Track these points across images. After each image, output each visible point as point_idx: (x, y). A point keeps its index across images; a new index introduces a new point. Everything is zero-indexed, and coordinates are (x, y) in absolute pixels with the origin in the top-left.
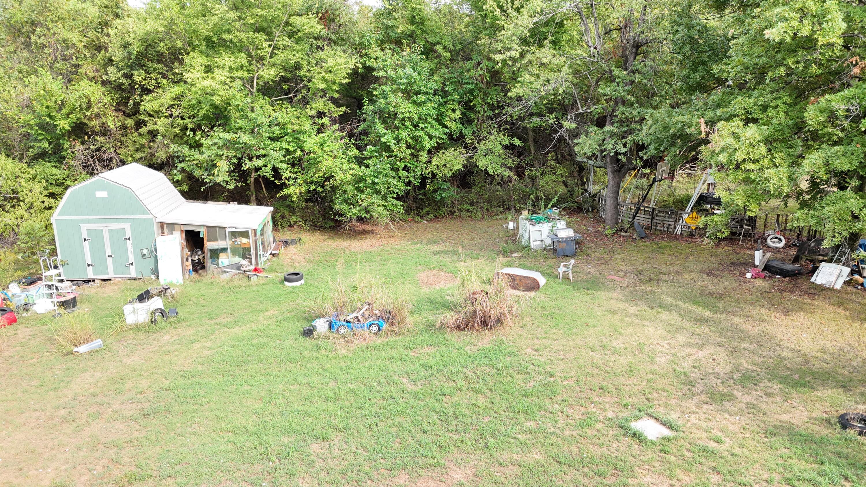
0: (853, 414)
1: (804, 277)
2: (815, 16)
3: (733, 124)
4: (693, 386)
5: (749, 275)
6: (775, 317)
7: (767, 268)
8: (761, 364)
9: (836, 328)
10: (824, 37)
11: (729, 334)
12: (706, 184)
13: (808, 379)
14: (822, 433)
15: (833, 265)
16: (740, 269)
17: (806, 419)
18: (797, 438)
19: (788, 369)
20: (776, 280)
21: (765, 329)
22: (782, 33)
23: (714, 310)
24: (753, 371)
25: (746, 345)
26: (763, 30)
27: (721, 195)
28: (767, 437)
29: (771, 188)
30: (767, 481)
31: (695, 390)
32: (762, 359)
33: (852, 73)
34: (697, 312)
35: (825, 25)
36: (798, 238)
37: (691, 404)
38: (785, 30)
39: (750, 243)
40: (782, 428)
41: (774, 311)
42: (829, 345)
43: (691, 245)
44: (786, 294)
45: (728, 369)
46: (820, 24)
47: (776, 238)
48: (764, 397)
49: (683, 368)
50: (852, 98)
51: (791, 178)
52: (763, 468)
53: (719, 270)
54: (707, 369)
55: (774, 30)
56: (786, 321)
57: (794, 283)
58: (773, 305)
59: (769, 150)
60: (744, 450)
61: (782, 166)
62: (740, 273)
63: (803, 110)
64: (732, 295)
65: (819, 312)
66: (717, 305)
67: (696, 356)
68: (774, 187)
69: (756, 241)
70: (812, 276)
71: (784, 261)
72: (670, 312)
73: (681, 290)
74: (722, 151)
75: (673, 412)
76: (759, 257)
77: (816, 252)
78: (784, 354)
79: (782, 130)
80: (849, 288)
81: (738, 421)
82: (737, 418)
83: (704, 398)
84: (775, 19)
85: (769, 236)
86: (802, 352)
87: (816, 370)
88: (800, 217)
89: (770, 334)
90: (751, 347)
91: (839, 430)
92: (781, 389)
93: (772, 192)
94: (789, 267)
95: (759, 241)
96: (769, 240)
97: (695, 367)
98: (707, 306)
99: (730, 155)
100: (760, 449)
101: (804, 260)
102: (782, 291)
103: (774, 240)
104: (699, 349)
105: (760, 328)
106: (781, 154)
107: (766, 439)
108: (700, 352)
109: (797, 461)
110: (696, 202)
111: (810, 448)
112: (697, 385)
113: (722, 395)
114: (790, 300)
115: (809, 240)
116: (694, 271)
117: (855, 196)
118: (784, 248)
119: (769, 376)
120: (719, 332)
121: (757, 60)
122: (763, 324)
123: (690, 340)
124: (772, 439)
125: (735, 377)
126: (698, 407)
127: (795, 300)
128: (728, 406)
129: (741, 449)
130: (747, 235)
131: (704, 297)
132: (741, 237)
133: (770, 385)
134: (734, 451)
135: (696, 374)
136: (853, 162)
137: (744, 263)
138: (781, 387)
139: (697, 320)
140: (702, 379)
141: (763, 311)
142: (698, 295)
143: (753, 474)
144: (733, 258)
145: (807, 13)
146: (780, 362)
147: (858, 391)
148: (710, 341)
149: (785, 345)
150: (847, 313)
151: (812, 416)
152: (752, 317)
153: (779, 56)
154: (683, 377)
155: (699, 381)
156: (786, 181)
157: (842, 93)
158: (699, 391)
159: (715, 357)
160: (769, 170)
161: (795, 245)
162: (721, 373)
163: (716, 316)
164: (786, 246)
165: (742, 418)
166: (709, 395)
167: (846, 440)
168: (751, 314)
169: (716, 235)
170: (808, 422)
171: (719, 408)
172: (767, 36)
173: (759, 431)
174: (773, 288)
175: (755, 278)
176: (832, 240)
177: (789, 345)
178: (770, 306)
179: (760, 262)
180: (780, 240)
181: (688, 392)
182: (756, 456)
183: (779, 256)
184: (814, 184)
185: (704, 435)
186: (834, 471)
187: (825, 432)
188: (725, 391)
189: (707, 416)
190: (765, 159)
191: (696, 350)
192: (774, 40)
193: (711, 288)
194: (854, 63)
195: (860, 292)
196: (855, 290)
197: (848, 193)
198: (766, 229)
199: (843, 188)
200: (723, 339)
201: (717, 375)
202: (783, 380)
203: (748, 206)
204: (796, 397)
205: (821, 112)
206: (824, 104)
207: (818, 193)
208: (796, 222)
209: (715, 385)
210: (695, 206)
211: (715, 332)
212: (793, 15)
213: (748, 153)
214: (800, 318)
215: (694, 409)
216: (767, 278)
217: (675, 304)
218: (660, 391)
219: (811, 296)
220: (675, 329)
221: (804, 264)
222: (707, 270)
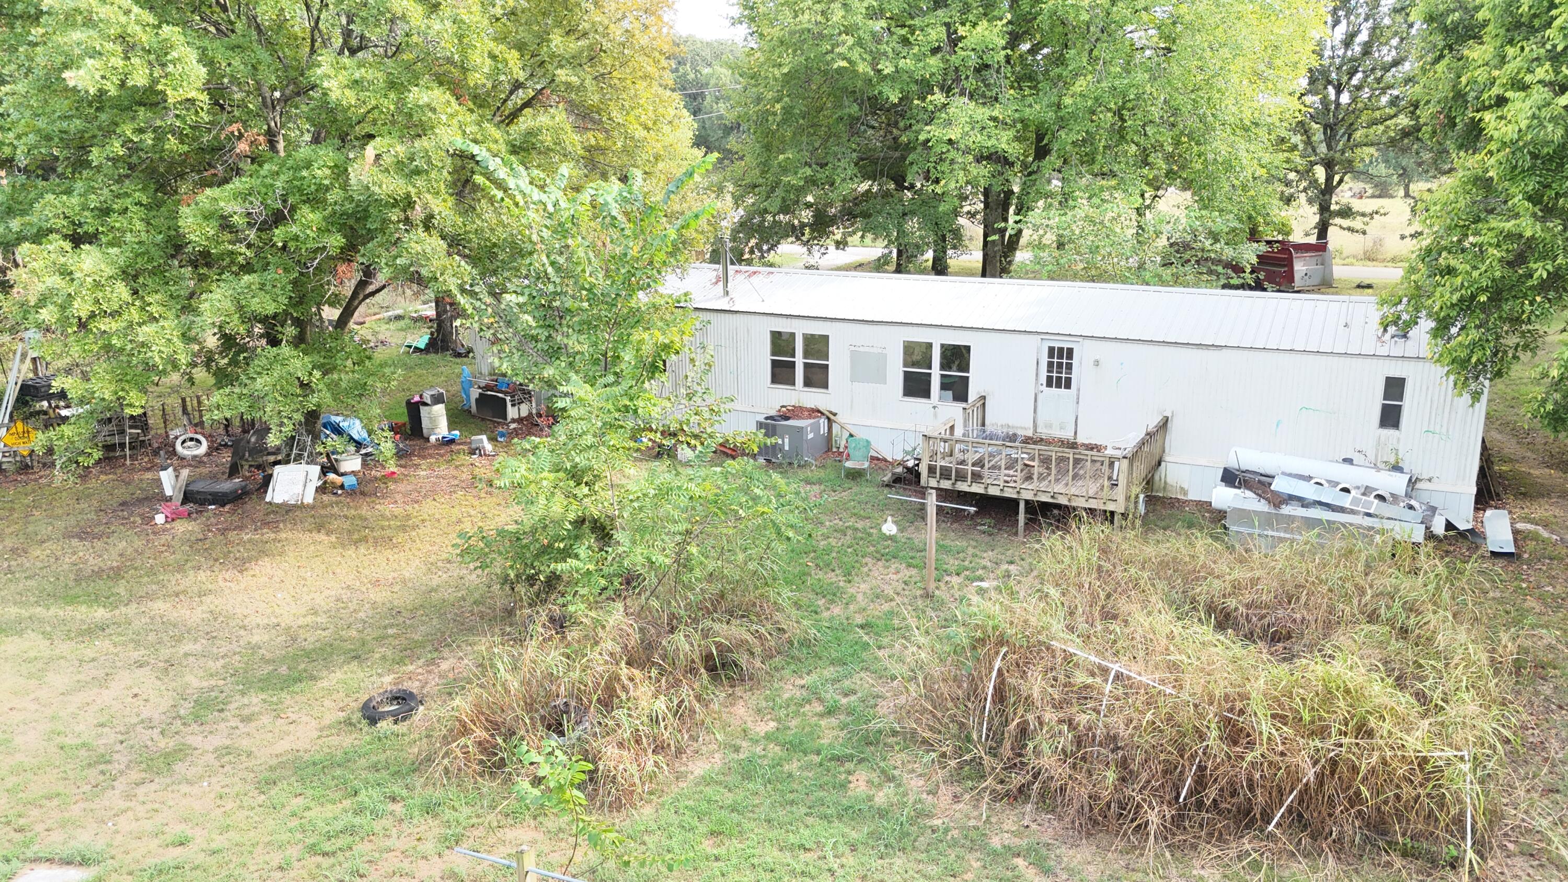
0: (379, 694)
1: (254, 497)
2: (149, 52)
3: (51, 248)
4: (109, 762)
5: (160, 519)
6: (225, 580)
7: (188, 497)
8: (222, 671)
9: (323, 567)
10: (175, 89)
11: (152, 637)
12: (28, 360)
13: (302, 666)
14: (345, 745)
15: (292, 466)
16: (141, 510)
17: (316, 734)
18: (310, 770)
19: (268, 662)
20: (210, 514)
21: (212, 607)
22: (98, 77)
23: (111, 601)
24: (212, 689)
25: (188, 647)
26: (60, 70)
27: (66, 386)
28: (263, 793)
29: (157, 359)
30: (281, 868)
31: (115, 768)
32: (222, 662)
33: (238, 151)
34: (79, 616)
35: (170, 68)
36: (227, 431)
37: (114, 799)
38: (102, 73)
39: (146, 459)
40: (282, 765)
41: (220, 571)
42: (319, 600)
43: (29, 487)
44: (232, 535)
45: (165, 703)
46: (163, 65)
47: (191, 439)
48: (241, 725)
49: (79, 736)
50: (250, 194)
51: (187, 338)
52: (269, 848)
53: (99, 523)
54: (127, 720)
55: (81, 72)
56: (246, 580)
57: (240, 511)
58: (216, 560)
59: (135, 292)
60: (231, 834)
61: (165, 318)
62: (142, 516)
63: (174, 216)
64: (138, 563)
65: (292, 548)
66: (115, 590)
67: (99, 702)
68: (162, 358)
69: (156, 453)
70: (266, 492)
71: (214, 477)
72: (21, 636)
73: (30, 583)
74: (43, 301)
75: (79, 830)
76: (169, 481)
77: (261, 451)
78: (255, 639)
79: (147, 252)
80: (325, 498)
81: (208, 789)
82: (205, 784)
83: (135, 775)
84: (77, 51)
85: (176, 438)
86: (283, 625)
87: (311, 647)
88: (221, 403)
89: (224, 613)
90: (198, 647)
91: (366, 729)
92: (264, 701)
93: (161, 367)
94: (226, 486)
95: (162, 453)
96: (179, 448)
97: (102, 725)
98: (95, 599)
99: (63, 308)
100: (257, 819)
101: (246, 467)
102: (223, 532)
103: (189, 444)
104: (101, 686)
105: (205, 608)
106: (158, 297)
107: (263, 797)
108: (105, 692)
109: (319, 808)
110: (17, 400)
111: (333, 778)
112: (116, 756)
113: (166, 755)
114: (241, 542)
115: (245, 431)
116: (49, 539)
117: (295, 353)
118: (208, 454)
119: (241, 687)
120: (132, 640)
121: (65, 125)
122: (208, 599)
123: (79, 677)
124: (273, 792)
125: (182, 712)
126: (129, 797)
127: (250, 541)
128: (183, 771)
129: (226, 836)
130: (137, 445)
131: (84, 584)
132: (127, 450)
133: (246, 701)
134: (214, 846)
135: (110, 737)
136: (279, 299)
137: (146, 499)
138: (264, 697)
139: (81, 633)
140: (122, 742)
141: (202, 575)
142: (71, 584)
143: (256, 868)
144: (122, 493)
145: (134, 45)
146: (253, 654)
147: (377, 656)
148: (119, 664)
149: (254, 624)
150: (333, 538)
151: (323, 723)
152: (185, 592)
153: (103, 117)
154: (83, 753)
155: (119, 747)
156: (179, 344)
157: (231, 186)
158: (122, 767)
159: (135, 691)
160: (144, 327)
161: (226, 445)
162: (156, 716)
163: (117, 612)
164: (213, 450)
165: (214, 780)
166: (144, 766)
167: (380, 739)
168: (181, 588)
169: (77, 462)
170: (319, 737)
171: (169, 781)
172: (71, 84)
173: (248, 788)
174: (209, 531)
175: (173, 520)
176: (281, 431)
177: (259, 621)
178: (211, 563)
179: (174, 488)
180: (198, 441)
181: (102, 778)
182: (252, 834)
183: (205, 470)
184: (228, 341)
185: (154, 844)
186: (375, 795)
187: (348, 740)
188: (171, 744)
189: (149, 806)
190: (132, 309)
191: (96, 690)
192: (87, 92)
193: (93, 562)
194: (236, 133)
195: (342, 498)
196: (334, 499)
197: (285, 350)
198: (169, 426)
199: (274, 342)
200: (143, 652)
201: (148, 724)
202: (266, 684)
203: (124, 398)
204: (292, 703)
205: (206, 218)
206: (207, 206)
207: (238, 354)
208: (216, 412)
209: (149, 743)
210: (15, 408)
211: (124, 644)
212: (110, 46)
213: (97, 301)
214: (265, 568)
215: (123, 805)
216: (194, 516)
217: (27, 614)
218: (44, 802)
219: (273, 526)
220: (40, 665)
221: (247, 474)
222: (77, 530)
